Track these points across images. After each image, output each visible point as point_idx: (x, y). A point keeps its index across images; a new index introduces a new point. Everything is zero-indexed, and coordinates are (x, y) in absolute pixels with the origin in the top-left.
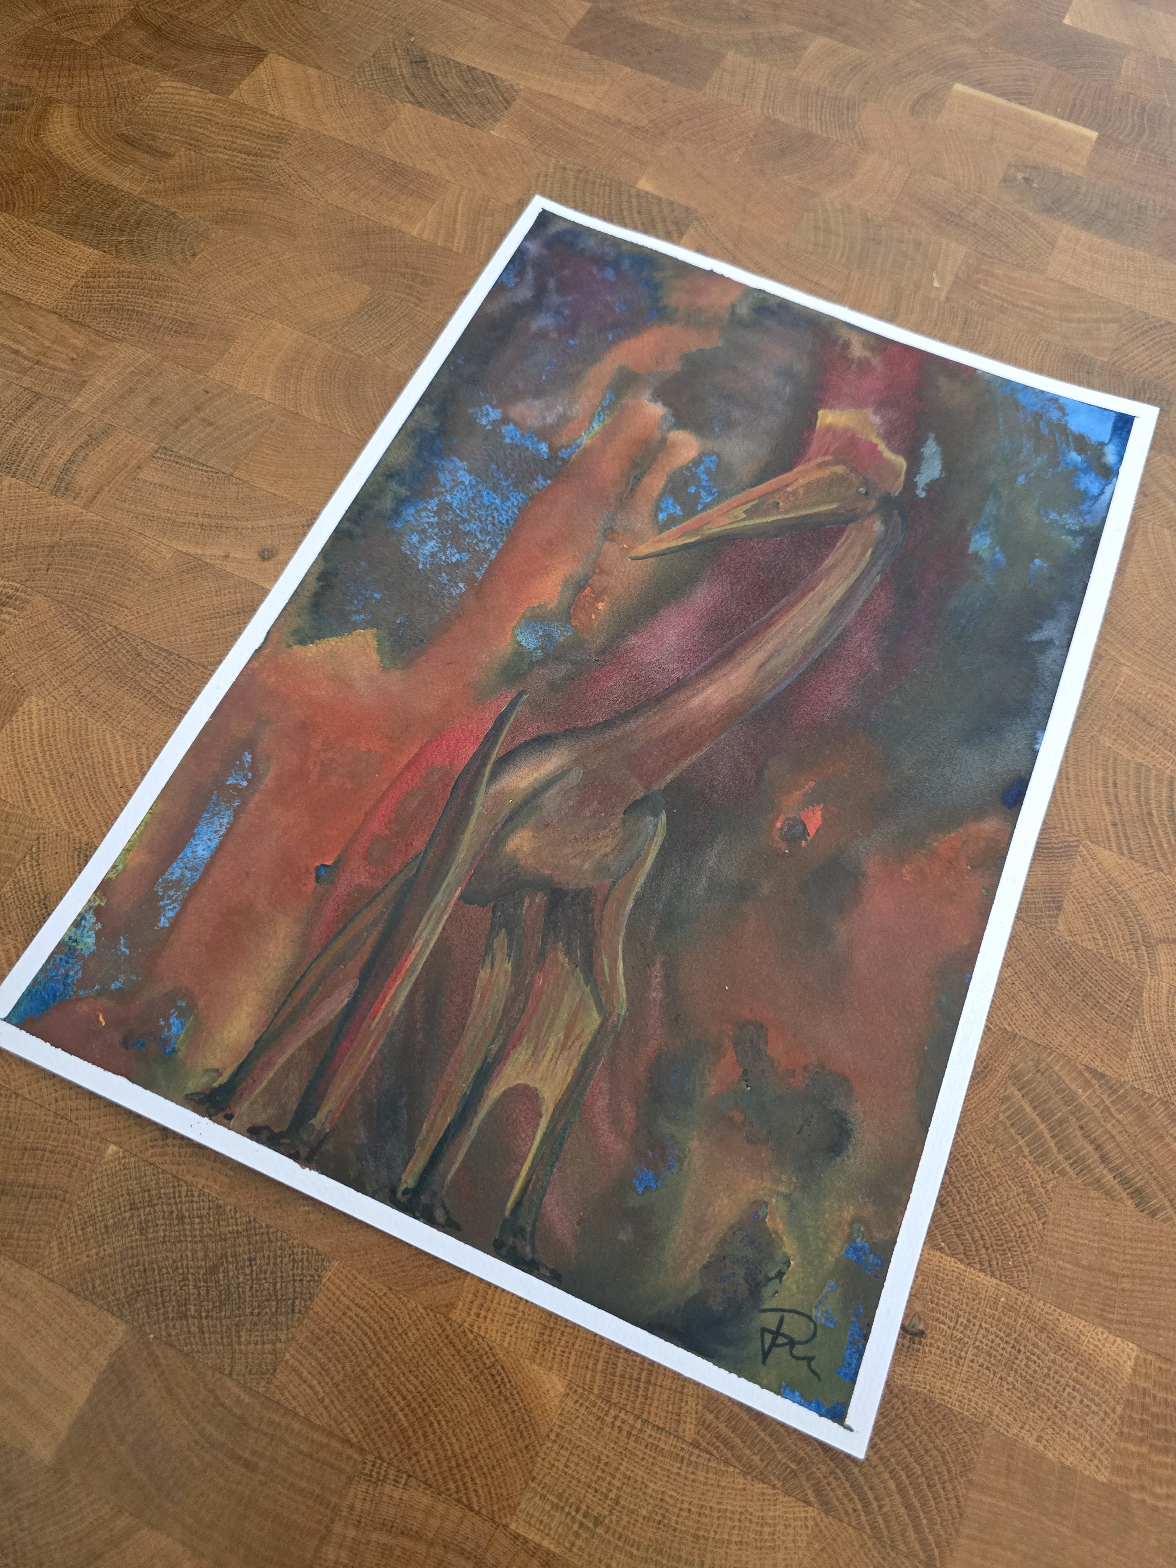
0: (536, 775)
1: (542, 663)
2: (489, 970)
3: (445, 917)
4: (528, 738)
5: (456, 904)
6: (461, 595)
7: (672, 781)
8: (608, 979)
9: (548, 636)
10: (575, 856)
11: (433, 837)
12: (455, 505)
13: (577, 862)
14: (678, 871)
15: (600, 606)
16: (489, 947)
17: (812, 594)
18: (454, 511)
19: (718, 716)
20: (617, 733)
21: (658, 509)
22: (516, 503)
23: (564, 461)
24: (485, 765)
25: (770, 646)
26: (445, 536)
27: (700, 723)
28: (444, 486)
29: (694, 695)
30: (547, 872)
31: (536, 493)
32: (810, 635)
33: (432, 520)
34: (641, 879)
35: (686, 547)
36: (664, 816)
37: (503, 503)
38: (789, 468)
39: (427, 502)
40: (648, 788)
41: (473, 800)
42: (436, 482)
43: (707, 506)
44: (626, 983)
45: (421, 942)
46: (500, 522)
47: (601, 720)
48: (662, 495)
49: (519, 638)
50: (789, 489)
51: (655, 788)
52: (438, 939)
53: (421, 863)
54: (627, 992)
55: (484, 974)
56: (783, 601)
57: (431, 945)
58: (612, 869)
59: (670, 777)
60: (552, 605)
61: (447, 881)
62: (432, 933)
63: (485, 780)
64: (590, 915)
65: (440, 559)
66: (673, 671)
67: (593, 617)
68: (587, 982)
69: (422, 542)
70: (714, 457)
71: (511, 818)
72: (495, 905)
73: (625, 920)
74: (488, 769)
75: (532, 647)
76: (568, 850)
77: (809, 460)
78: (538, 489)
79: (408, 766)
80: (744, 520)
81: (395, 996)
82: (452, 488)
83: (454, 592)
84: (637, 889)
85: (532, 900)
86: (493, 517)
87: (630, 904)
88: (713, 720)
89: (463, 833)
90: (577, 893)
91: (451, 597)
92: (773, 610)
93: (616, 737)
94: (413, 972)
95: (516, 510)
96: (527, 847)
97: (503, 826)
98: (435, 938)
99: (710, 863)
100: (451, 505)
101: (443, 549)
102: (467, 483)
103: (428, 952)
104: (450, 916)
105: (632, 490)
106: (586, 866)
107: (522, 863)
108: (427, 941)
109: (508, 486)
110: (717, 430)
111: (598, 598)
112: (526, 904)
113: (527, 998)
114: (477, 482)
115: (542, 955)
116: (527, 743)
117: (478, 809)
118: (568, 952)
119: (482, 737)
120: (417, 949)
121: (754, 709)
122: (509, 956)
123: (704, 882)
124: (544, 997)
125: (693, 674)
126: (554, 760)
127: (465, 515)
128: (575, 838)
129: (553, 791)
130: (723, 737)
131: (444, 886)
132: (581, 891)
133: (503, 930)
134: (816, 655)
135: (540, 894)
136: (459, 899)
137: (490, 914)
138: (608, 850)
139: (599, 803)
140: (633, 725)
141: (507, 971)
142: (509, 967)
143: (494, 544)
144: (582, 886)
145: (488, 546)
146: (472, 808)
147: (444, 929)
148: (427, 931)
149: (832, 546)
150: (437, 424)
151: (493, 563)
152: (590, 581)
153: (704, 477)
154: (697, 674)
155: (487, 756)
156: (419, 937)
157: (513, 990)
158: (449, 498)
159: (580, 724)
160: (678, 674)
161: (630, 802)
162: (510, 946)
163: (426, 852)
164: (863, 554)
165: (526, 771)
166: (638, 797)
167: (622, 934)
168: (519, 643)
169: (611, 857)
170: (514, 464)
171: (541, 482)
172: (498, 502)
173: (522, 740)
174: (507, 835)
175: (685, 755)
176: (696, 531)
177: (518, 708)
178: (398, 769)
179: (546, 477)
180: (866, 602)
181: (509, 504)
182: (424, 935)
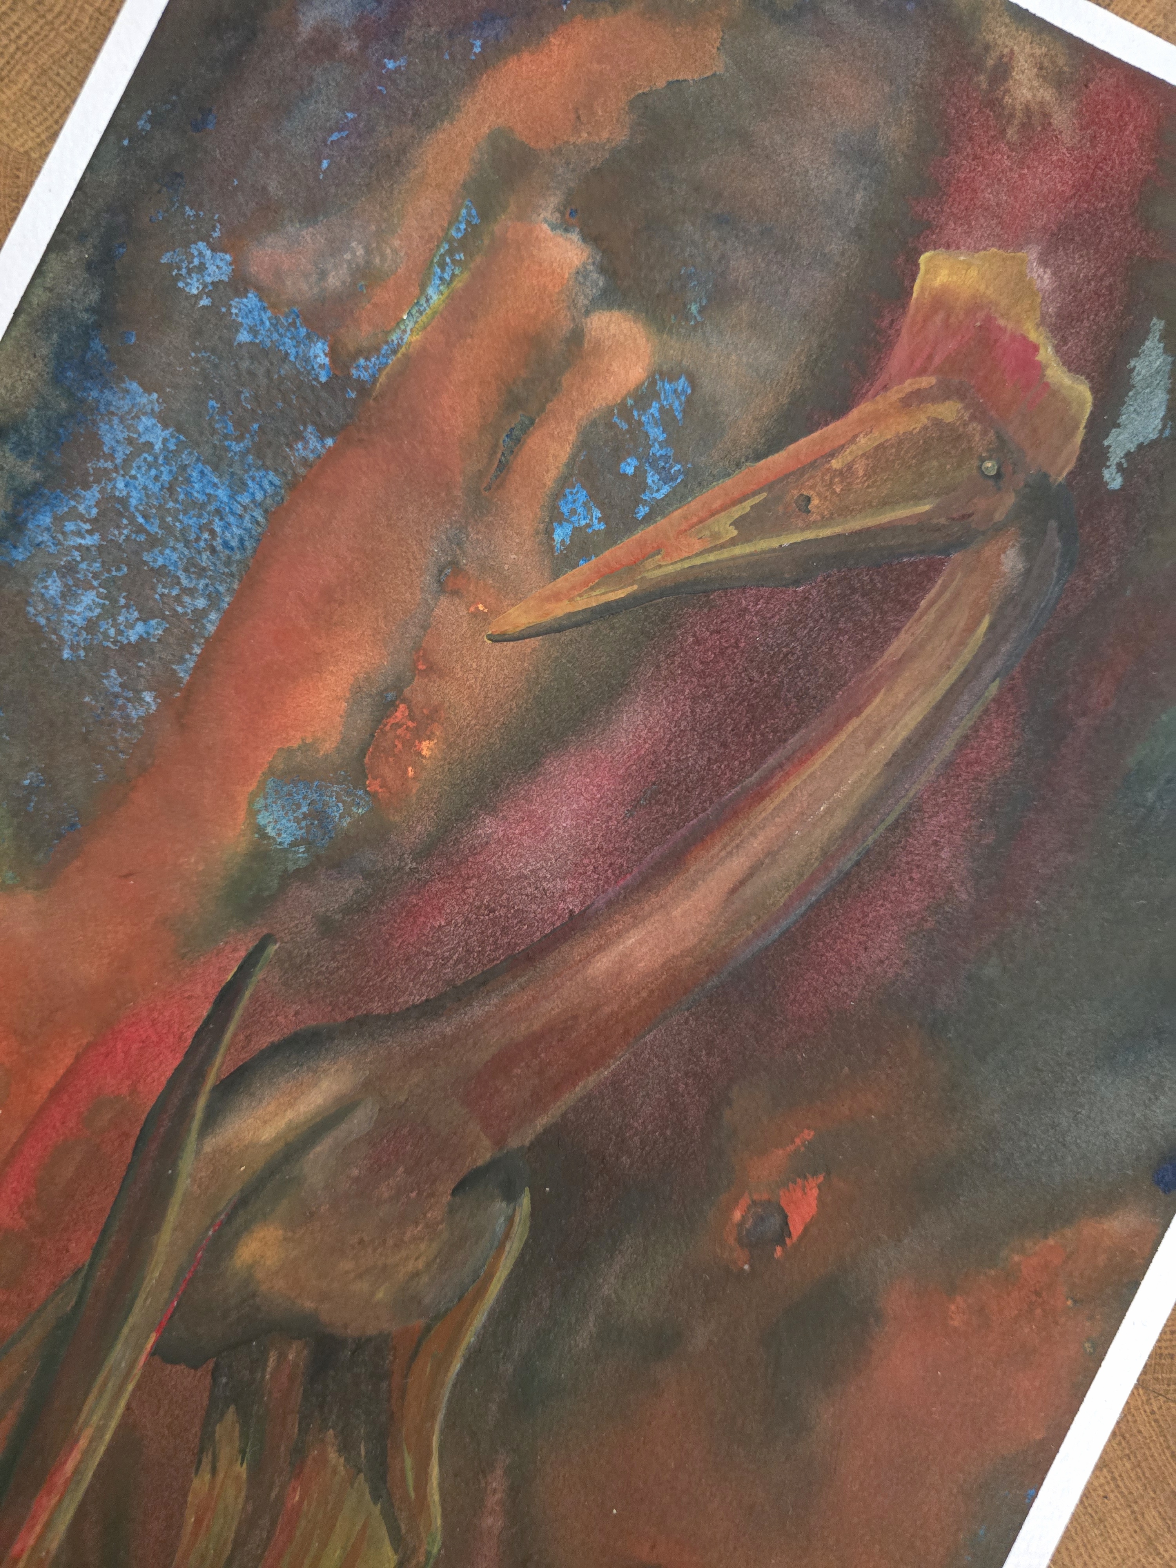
0: (290, 1115)
1: (305, 875)
2: (208, 1477)
3: (130, 1387)
4: (275, 1038)
5: (147, 1364)
6: (147, 720)
7: (547, 1131)
8: (413, 1495)
9: (319, 816)
10: (360, 1276)
11: (104, 1233)
12: (133, 502)
13: (363, 1286)
14: (546, 1305)
15: (426, 748)
16: (207, 1440)
17: (855, 722)
18: (132, 520)
19: (644, 994)
20: (446, 1027)
21: (555, 517)
22: (259, 496)
23: (363, 389)
24: (194, 1095)
25: (757, 845)
26: (114, 580)
27: (607, 1010)
28: (111, 457)
29: (600, 949)
30: (309, 1305)
31: (301, 471)
32: (840, 819)
33: (88, 541)
34: (479, 1320)
35: (607, 611)
36: (525, 1201)
37: (232, 497)
38: (840, 410)
39: (75, 497)
40: (499, 1142)
41: (174, 1165)
42: (95, 442)
43: (658, 510)
44: (443, 1501)
45: (88, 1432)
46: (226, 544)
47: (417, 1000)
48: (564, 481)
49: (263, 819)
50: (836, 464)
51: (514, 1143)
52: (119, 1426)
53: (84, 1288)
54: (445, 1516)
55: (200, 1483)
56: (793, 741)
57: (108, 1437)
58: (427, 1300)
59: (542, 1122)
60: (328, 746)
61: (131, 1320)
62: (107, 1417)
63: (195, 1125)
64: (384, 1385)
65: (106, 636)
66: (563, 895)
67: (411, 773)
68: (376, 1497)
69: (68, 594)
70: (682, 382)
71: (242, 1202)
72: (217, 1365)
73: (446, 1393)
74: (202, 1102)
75: (286, 839)
76: (346, 1265)
77: (885, 388)
78: (305, 462)
79: (55, 1093)
80: (733, 542)
81: (48, 1526)
82: (128, 461)
83: (135, 713)
84: (470, 1338)
85: (282, 1356)
86: (213, 533)
87: (457, 1365)
88: (634, 1002)
89: (157, 1230)
90: (361, 1344)
91: (128, 725)
92: (771, 761)
93: (444, 1037)
94: (79, 1482)
95: (258, 514)
96: (273, 1258)
97: (231, 1217)
98: (113, 1424)
99: (606, 1290)
100: (124, 501)
101: (110, 612)
102: (158, 446)
103: (102, 1449)
104: (138, 1387)
105: (503, 467)
106: (380, 1295)
107: (264, 1288)
108: (101, 1430)
109: (243, 454)
110: (694, 308)
111: (421, 732)
112: (271, 1362)
113: (274, 1522)
114: (179, 443)
115: (299, 1452)
116: (275, 1049)
117: (184, 1184)
118: (346, 1447)
119: (189, 1035)
120: (83, 1443)
121: (715, 981)
122: (243, 1452)
123: (591, 1323)
124: (303, 1523)
125: (600, 902)
126: (325, 1084)
127: (154, 528)
128: (361, 1241)
129: (323, 1147)
130: (648, 1038)
131: (126, 1330)
132: (369, 1340)
133: (232, 1408)
134: (845, 863)
135: (296, 1346)
136: (153, 1354)
137: (208, 1381)
138: (420, 1264)
139: (408, 1172)
140: (477, 1011)
141: (238, 1477)
142: (242, 1471)
143: (214, 599)
144: (371, 1331)
145: (201, 603)
146: (172, 1181)
147: (128, 1407)
148: (99, 1413)
149: (908, 607)
150: (94, 296)
151: (213, 643)
152: (407, 691)
153: (656, 433)
154: (610, 904)
155: (200, 1075)
156: (86, 1423)
157: (250, 1508)
158: (120, 485)
159: (377, 1007)
160: (573, 904)
161: (465, 1171)
162: (244, 1435)
163: (92, 1265)
164: (970, 629)
165: (271, 1108)
166: (480, 1163)
167: (440, 1417)
168: (261, 830)
169: (425, 1279)
170: (256, 398)
171: (313, 442)
172: (222, 493)
173: (265, 1041)
174: (238, 1235)
175: (572, 1077)
176: (632, 567)
177: (259, 974)
178: (38, 1099)
179: (323, 432)
180: (963, 744)
181: (245, 499)
182: (95, 1419)
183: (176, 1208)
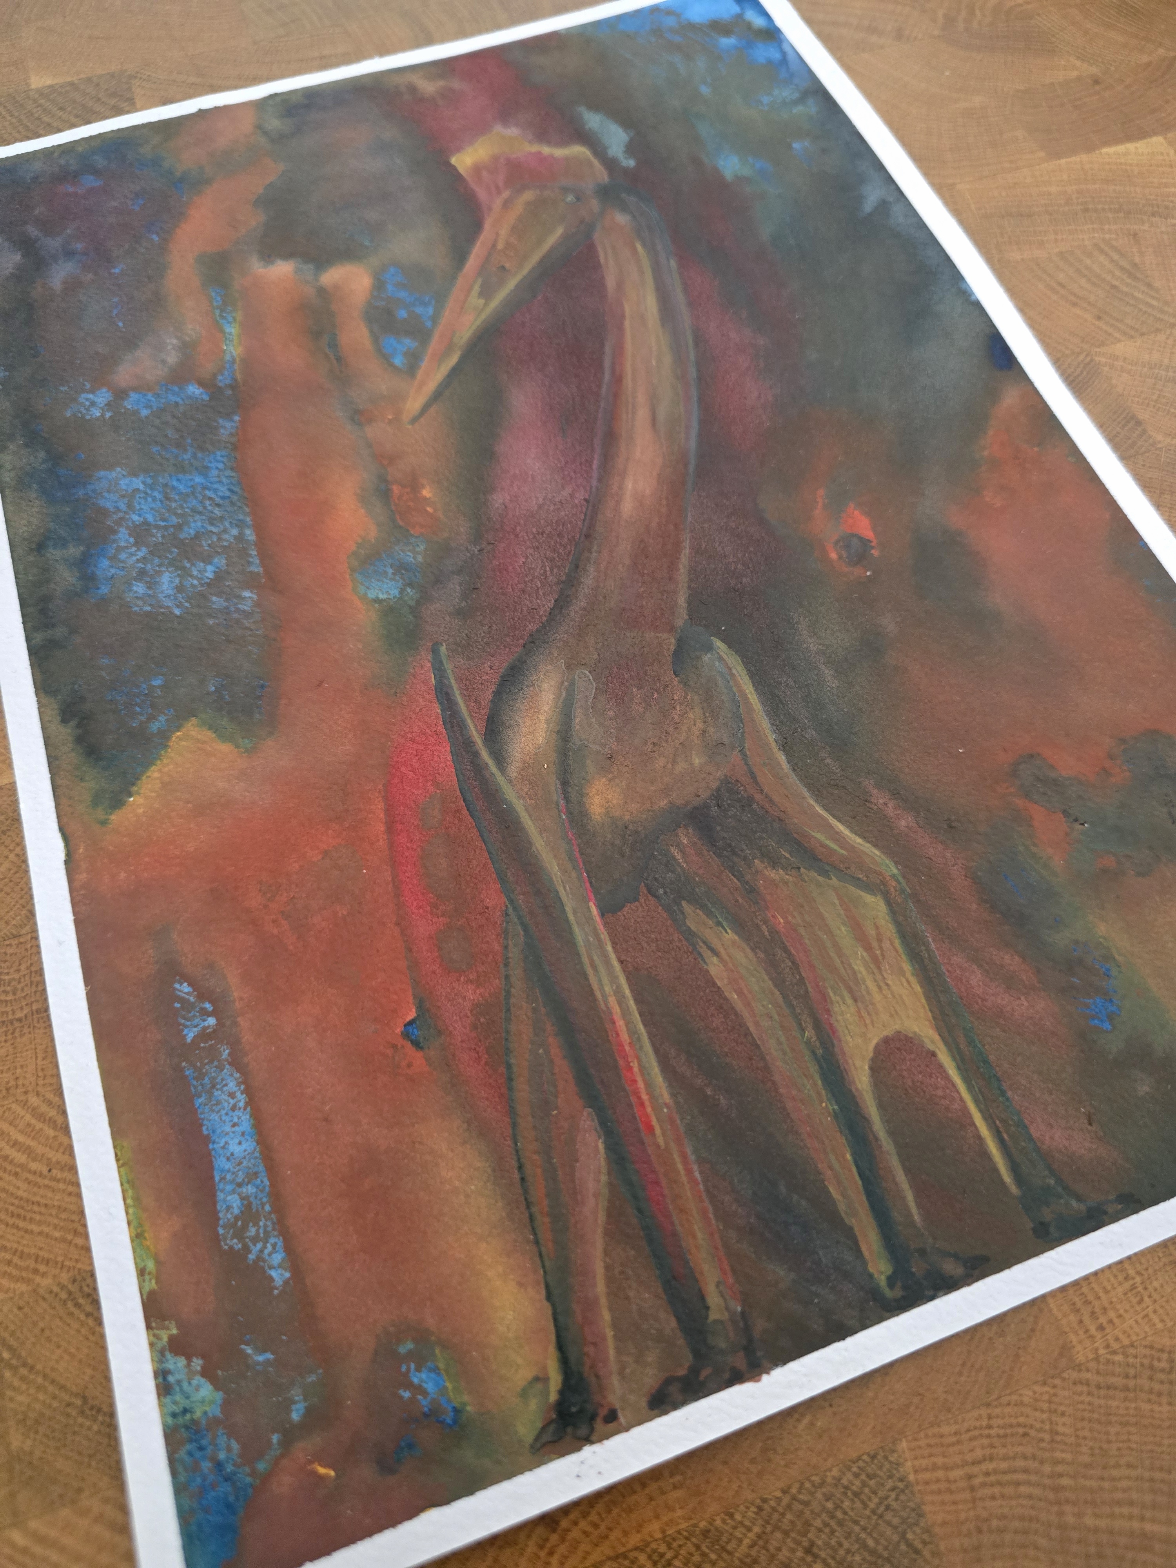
0: (542, 718)
1: (425, 598)
2: (715, 960)
3: (609, 948)
4: (493, 688)
5: (606, 924)
6: (258, 604)
7: (689, 603)
8: (843, 852)
9: (401, 568)
10: (674, 762)
11: (502, 878)
12: (150, 518)
13: (682, 765)
14: (791, 682)
15: (426, 493)
16: (689, 935)
17: (627, 322)
18: (158, 527)
19: (664, 502)
20: (579, 604)
21: (386, 357)
22: (221, 466)
23: (233, 387)
24: (476, 754)
25: (641, 398)
26: (174, 559)
27: (654, 525)
28: (118, 509)
30: (663, 803)
31: (233, 440)
32: (668, 360)
33: (140, 554)
34: (765, 724)
35: (455, 371)
36: (718, 644)
37: (206, 476)
39: (115, 541)
40: (672, 629)
42: (103, 512)
43: (435, 319)
45: (612, 1001)
46: (223, 498)
47: (551, 605)
48: (376, 340)
49: (371, 595)
50: (500, 246)
51: (679, 623)
52: (628, 978)
53: (520, 918)
54: (876, 846)
55: (714, 967)
56: (608, 349)
57: (627, 992)
58: (726, 740)
59: (682, 600)
60: (373, 534)
61: (569, 910)
62: (613, 979)
63: (493, 769)
64: (755, 806)
65: (193, 586)
66: (572, 496)
67: (429, 509)
68: (826, 874)
69: (151, 586)
70: (392, 270)
71: (565, 784)
72: (647, 886)
73: (793, 779)
74: (485, 755)
75: (395, 592)
76: (661, 762)
77: (490, 209)
78: (231, 434)
79: (390, 829)
80: (486, 304)
81: (648, 1085)
82: (130, 506)
83: (246, 607)
84: (771, 737)
85: (678, 845)
86: (210, 499)
87: (782, 758)
88: (664, 510)
89: (530, 844)
90: (717, 795)
91: (247, 615)
92: (607, 364)
93: (584, 609)
94: (640, 1040)
95: (229, 473)
96: (615, 797)
97: (567, 799)
98: (623, 980)
99: (813, 648)
100: (146, 523)
101: (186, 573)
102: (141, 487)
103: (632, 1003)
104: (614, 944)
105: (339, 359)
106: (697, 761)
107: (627, 817)
108: (618, 992)
109: (194, 456)
110: (367, 243)
111: (415, 488)
112: (678, 856)
113: (785, 950)
114: (152, 477)
115: (751, 891)
116: (498, 694)
117: (519, 806)
118: (775, 863)
119: (441, 728)
120: (616, 1010)
121: (691, 468)
122: (719, 924)
123: (828, 673)
124: (802, 932)
125: (594, 483)
126: (545, 686)
127: (175, 520)
128: (654, 744)
129: (578, 719)
130: (690, 518)
131: (571, 917)
132: (718, 790)
133: (684, 903)
134: (692, 372)
135: (681, 832)
136: (602, 915)
138: (700, 725)
139: (640, 687)
140: (588, 581)
141: (734, 943)
142: (730, 936)
143: (240, 524)
144: (714, 785)
145: (235, 532)
146: (511, 809)
147: (621, 962)
148: (606, 981)
149: (597, 266)
150: (42, 455)
151: (261, 544)
152: (389, 478)
153: (402, 294)
154: (600, 480)
155: (468, 744)
156: (604, 996)
157: (761, 955)
158: (135, 518)
159: (532, 627)
160: (581, 495)
161: (670, 659)
162: (709, 914)
163: (511, 901)
164: (634, 251)
165: (528, 723)
166: (673, 648)
167: (807, 794)
168: (377, 600)
169: (711, 730)
170: (177, 430)
171: (228, 424)
172: (199, 479)
173: (488, 694)
174: (581, 804)
176: (450, 348)
177: (448, 667)
178: (382, 843)
179: (228, 416)
181: (214, 473)
182: (608, 989)
183: (530, 822)
